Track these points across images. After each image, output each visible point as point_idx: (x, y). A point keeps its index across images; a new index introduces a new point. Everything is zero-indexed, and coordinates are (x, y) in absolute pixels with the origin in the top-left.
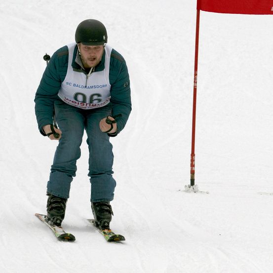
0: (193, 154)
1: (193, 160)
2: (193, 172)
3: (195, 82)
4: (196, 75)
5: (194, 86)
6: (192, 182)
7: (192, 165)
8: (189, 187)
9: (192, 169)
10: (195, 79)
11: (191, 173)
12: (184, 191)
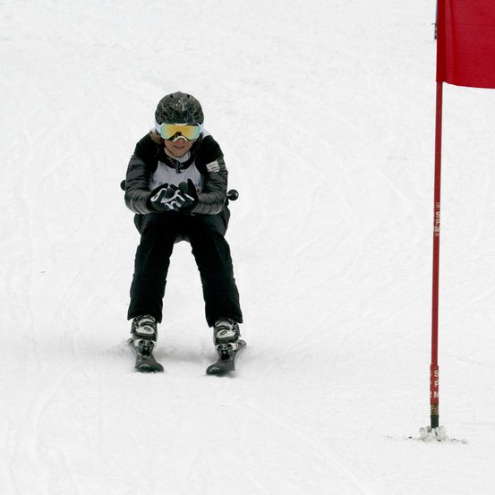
0: (434, 367)
1: (434, 378)
2: (435, 402)
3: (437, 224)
4: (437, 210)
5: (435, 233)
6: (435, 421)
7: (434, 388)
8: (429, 431)
9: (432, 395)
10: (436, 218)
11: (432, 404)
12: (419, 439)
